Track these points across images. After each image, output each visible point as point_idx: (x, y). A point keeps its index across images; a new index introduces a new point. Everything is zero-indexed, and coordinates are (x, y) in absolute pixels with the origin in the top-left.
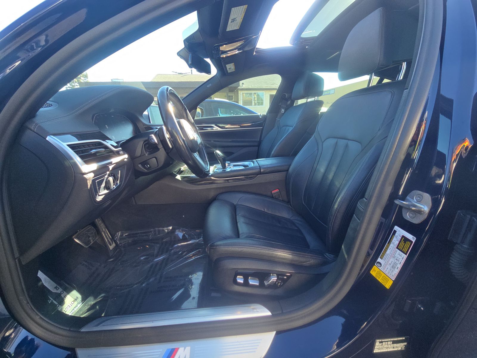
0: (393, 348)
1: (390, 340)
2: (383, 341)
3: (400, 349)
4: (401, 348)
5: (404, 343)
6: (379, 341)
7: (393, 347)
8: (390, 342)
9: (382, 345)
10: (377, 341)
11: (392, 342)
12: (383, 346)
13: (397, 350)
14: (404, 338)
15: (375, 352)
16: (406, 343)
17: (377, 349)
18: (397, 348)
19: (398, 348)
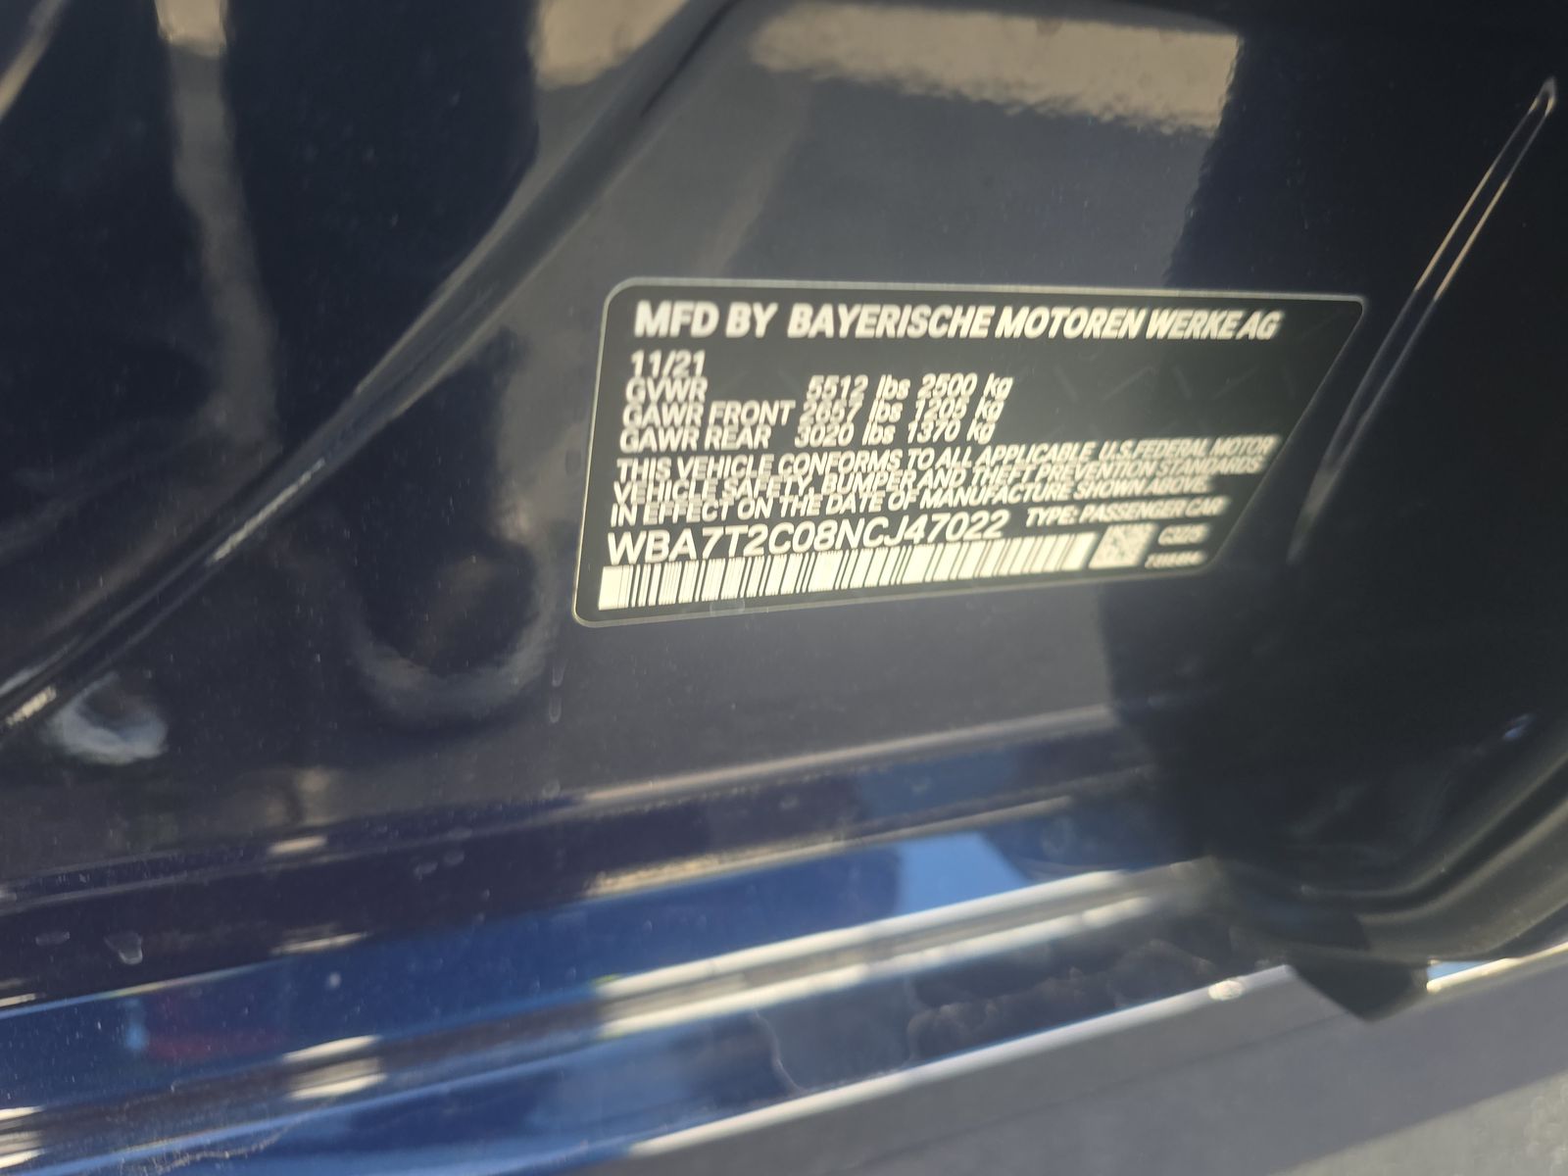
0: (1018, 525)
1: (973, 323)
2: (802, 322)
3: (1130, 560)
4: (1154, 547)
5: (1224, 446)
6: (701, 317)
7: (1019, 511)
8: (966, 383)
9: (783, 439)
10: (647, 320)
11: (1000, 388)
12: (796, 470)
13: (1074, 563)
14: (1263, 327)
15: (614, 591)
16: (1267, 444)
17: (674, 528)
18: (1075, 529)
19: (1100, 528)
